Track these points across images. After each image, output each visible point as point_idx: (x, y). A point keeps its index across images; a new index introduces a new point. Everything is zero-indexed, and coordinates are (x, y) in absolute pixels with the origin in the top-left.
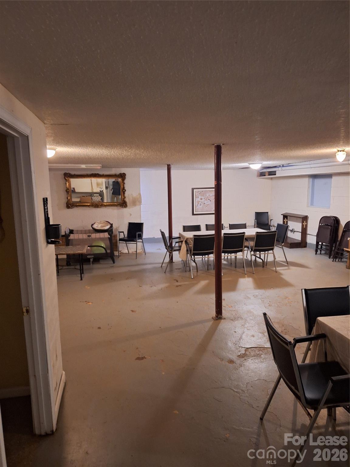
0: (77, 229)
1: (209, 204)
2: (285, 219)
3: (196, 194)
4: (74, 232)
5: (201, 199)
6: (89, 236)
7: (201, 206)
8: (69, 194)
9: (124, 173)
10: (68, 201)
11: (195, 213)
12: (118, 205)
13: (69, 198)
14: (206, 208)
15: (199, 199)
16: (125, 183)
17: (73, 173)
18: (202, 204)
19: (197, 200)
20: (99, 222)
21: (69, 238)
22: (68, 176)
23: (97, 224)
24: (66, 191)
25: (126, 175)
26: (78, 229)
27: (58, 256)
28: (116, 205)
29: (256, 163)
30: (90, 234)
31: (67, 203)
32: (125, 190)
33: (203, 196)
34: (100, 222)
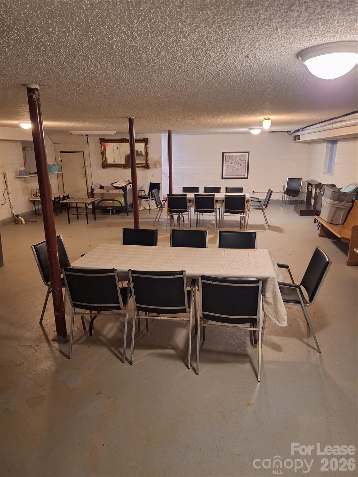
0: (106, 186)
1: (239, 169)
2: (309, 186)
3: (226, 159)
4: (104, 188)
5: (231, 163)
6: (108, 191)
7: (231, 170)
8: (104, 156)
9: (147, 138)
10: (103, 162)
11: (224, 177)
12: (142, 166)
13: (103, 160)
14: (236, 172)
15: (229, 163)
16: (147, 147)
17: (106, 138)
18: (232, 168)
19: (227, 164)
20: (122, 180)
21: (94, 192)
22: (103, 141)
23: (121, 182)
24: (101, 153)
25: (148, 140)
26: (108, 186)
27: (78, 204)
28: (140, 166)
29: (256, 129)
30: (109, 190)
31: (102, 164)
32: (148, 154)
33: (233, 160)
34: (124, 181)
